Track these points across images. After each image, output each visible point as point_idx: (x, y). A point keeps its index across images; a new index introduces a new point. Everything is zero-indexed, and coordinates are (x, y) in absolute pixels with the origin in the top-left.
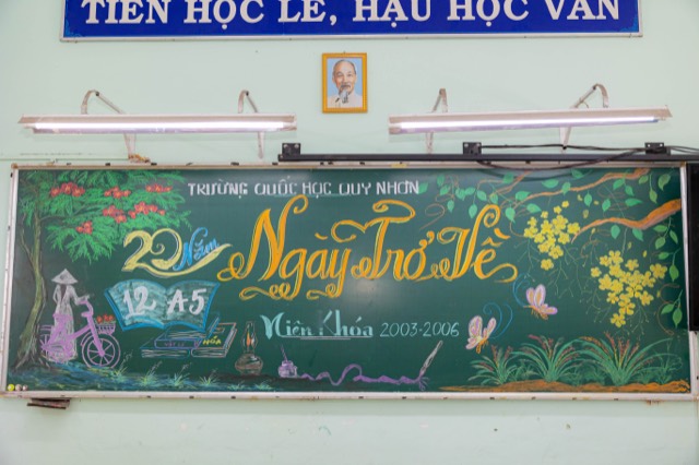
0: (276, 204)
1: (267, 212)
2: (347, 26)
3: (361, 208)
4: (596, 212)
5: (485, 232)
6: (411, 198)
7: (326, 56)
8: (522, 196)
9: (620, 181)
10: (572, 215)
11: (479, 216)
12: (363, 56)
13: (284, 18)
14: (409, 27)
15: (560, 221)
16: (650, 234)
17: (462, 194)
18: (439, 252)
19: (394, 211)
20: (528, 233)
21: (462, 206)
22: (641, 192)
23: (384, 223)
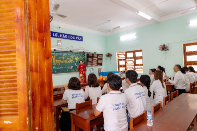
0: (54, 55)
1: (53, 56)
2: (60, 37)
3: (61, 56)
4: (80, 57)
5: (72, 58)
6: (66, 55)
7: (57, 40)
8: (74, 55)
9: (81, 54)
10: (78, 57)
11: (71, 57)
12: (61, 41)
13: (53, 36)
14: (65, 38)
15: (77, 58)
16: (83, 59)
17: (70, 55)
18: (68, 60)
19: (64, 56)
20: (75, 58)
21: (70, 56)
22: (83, 55)
23: (64, 57)
